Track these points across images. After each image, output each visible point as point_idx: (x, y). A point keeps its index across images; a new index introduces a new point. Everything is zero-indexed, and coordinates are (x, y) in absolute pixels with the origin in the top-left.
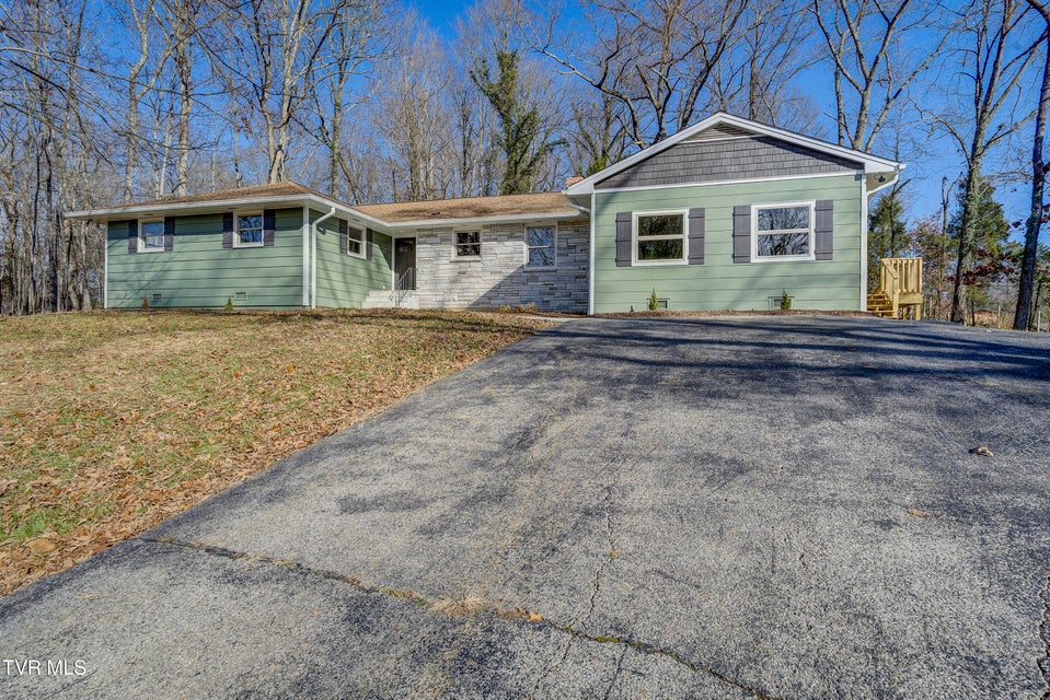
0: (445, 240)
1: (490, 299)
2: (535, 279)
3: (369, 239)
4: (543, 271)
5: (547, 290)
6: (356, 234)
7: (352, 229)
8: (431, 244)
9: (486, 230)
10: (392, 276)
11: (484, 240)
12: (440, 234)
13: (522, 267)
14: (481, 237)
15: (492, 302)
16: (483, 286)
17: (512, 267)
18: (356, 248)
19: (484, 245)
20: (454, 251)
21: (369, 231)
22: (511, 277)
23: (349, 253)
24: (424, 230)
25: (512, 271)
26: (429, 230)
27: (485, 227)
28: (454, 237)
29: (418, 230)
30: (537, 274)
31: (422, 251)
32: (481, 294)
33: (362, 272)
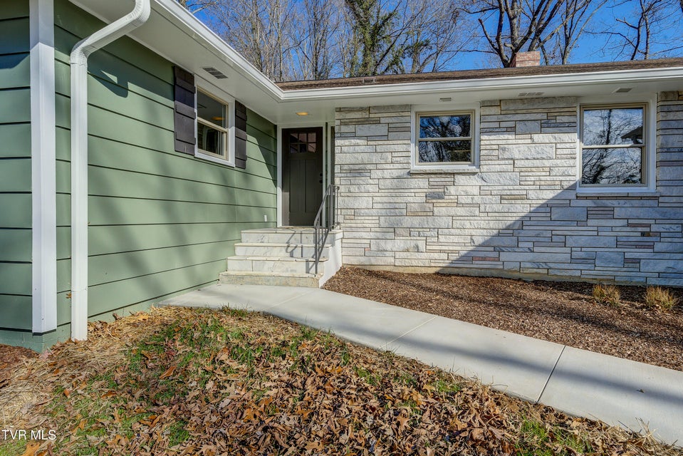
0: (397, 130)
1: (499, 250)
2: (608, 213)
3: (241, 124)
4: (627, 197)
5: (635, 235)
6: (213, 109)
7: (203, 96)
8: (368, 138)
9: (488, 111)
10: (276, 199)
11: (483, 131)
12: (385, 118)
13: (573, 188)
14: (476, 125)
15: (504, 256)
16: (483, 224)
17: (550, 187)
18: (211, 141)
19: (486, 142)
20: (413, 150)
21: (240, 107)
22: (548, 206)
23: (199, 153)
24: (351, 110)
25: (549, 195)
26: (361, 109)
27: (485, 104)
28: (414, 124)
29: (340, 110)
30: (609, 203)
31: (346, 151)
32: (479, 240)
33: (214, 192)
